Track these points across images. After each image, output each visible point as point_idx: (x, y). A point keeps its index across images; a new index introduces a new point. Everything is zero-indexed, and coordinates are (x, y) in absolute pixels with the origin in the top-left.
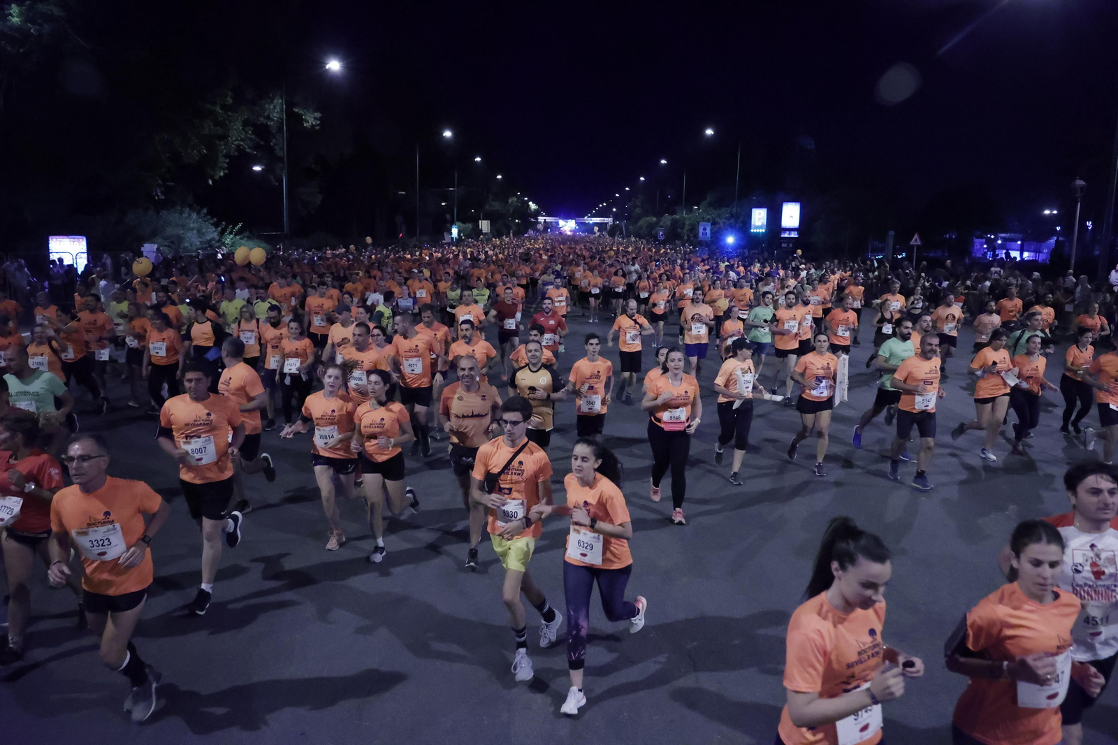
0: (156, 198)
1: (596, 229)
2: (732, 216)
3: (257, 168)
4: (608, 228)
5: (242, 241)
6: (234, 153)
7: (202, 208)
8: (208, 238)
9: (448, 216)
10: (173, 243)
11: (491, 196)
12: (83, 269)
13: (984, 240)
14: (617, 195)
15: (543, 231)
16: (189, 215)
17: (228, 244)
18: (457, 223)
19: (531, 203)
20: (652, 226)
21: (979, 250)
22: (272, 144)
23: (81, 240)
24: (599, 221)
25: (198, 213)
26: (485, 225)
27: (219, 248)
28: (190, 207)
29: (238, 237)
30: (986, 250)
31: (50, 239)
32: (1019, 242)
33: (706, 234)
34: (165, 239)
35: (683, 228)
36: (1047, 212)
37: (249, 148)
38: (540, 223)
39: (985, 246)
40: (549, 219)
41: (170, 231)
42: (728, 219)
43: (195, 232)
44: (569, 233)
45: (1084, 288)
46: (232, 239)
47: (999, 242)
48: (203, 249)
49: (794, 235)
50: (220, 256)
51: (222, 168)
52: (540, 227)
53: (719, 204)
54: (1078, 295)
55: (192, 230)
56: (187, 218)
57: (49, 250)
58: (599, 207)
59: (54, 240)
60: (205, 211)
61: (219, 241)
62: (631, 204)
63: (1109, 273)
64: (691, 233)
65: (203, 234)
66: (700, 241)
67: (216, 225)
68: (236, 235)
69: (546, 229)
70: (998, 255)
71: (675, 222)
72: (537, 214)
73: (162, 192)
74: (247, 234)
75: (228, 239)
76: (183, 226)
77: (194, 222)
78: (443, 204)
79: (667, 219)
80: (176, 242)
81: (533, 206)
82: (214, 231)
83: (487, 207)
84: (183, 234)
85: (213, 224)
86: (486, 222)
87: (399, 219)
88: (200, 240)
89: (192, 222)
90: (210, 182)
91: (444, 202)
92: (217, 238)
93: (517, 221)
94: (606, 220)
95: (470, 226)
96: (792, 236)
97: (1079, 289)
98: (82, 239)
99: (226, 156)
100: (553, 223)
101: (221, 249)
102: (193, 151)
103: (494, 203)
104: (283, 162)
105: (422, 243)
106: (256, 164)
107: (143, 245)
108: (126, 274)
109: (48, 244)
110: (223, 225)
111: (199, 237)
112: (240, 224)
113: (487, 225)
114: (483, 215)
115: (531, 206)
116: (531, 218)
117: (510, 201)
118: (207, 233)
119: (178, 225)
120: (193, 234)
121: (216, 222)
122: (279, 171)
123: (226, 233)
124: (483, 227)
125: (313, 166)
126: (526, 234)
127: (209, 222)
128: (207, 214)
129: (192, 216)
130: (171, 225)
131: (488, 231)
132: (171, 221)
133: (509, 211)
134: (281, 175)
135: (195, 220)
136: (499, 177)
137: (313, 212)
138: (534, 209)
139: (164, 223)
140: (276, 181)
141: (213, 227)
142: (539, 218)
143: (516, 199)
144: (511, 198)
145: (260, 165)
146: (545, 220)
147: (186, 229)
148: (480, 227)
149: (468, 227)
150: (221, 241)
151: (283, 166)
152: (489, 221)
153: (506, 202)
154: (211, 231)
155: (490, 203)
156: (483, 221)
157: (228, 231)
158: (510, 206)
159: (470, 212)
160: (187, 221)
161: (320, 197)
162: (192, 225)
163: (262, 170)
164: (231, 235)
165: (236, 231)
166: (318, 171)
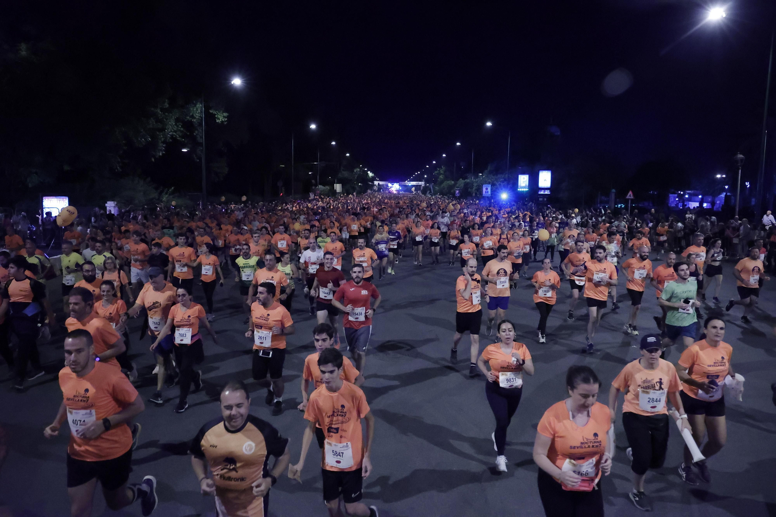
0: (116, 171)
1: (413, 189)
2: (505, 180)
3: (184, 150)
4: (422, 188)
5: (173, 199)
6: (169, 140)
7: (147, 177)
8: (151, 197)
9: (313, 181)
10: (127, 200)
11: (342, 168)
13: (676, 195)
14: (427, 166)
15: (377, 191)
16: (138, 181)
17: (164, 201)
18: (320, 186)
19: (369, 172)
20: (451, 187)
21: (673, 202)
22: (195, 134)
23: (64, 199)
24: (415, 184)
25: (145, 181)
26: (338, 187)
27: (158, 203)
28: (139, 176)
29: (171, 197)
30: (678, 202)
31: (44, 199)
32: (700, 197)
33: (488, 192)
34: (122, 198)
35: (472, 189)
36: (719, 176)
37: (180, 137)
38: (375, 185)
39: (677, 199)
40: (381, 183)
41: (125, 193)
42: (503, 182)
43: (142, 193)
44: (395, 192)
45: (745, 227)
46: (167, 197)
47: (687, 196)
49: (547, 192)
50: (159, 210)
51: (161, 150)
53: (497, 171)
54: (741, 232)
55: (140, 192)
56: (137, 184)
57: (42, 206)
58: (415, 174)
59: (47, 199)
60: (149, 179)
62: (436, 172)
63: (762, 217)
64: (478, 191)
65: (148, 194)
66: (484, 197)
67: (156, 189)
68: (169, 195)
69: (379, 189)
70: (686, 205)
71: (466, 184)
72: (373, 179)
73: (120, 167)
75: (165, 198)
76: (134, 189)
78: (310, 173)
79: (461, 182)
80: (129, 200)
82: (155, 193)
83: (340, 175)
84: (134, 195)
85: (154, 188)
86: (339, 185)
87: (280, 184)
89: (140, 186)
92: (157, 197)
93: (360, 184)
94: (420, 183)
95: (328, 187)
96: (546, 193)
97: (742, 228)
98: (66, 198)
99: (164, 142)
100: (384, 186)
101: (160, 204)
102: (141, 139)
103: (344, 172)
104: (202, 146)
105: (296, 199)
106: (184, 148)
107: (108, 202)
108: (95, 222)
109: (42, 202)
110: (161, 188)
111: (145, 197)
112: (173, 188)
113: (340, 187)
114: (337, 180)
115: (369, 174)
116: (369, 182)
117: (355, 171)
118: (150, 194)
119: (131, 189)
120: (141, 195)
121: (156, 186)
122: (199, 152)
123: (163, 194)
124: (337, 189)
125: (222, 149)
126: (366, 192)
127: (152, 186)
128: (150, 181)
129: (140, 183)
130: (126, 189)
131: (340, 191)
132: (126, 186)
133: (354, 177)
134: (201, 155)
135: (142, 185)
136: (348, 155)
137: (222, 179)
138: (371, 176)
139: (122, 187)
140: (197, 159)
141: (154, 190)
142: (374, 182)
143: (359, 169)
144: (355, 169)
145: (187, 148)
146: (379, 183)
147: (136, 191)
148: (335, 189)
149: (327, 189)
150: (159, 199)
151: (202, 148)
152: (341, 184)
153: (353, 171)
154: (153, 192)
155: (341, 172)
156: (337, 185)
157: (165, 192)
158: (356, 174)
159: (328, 178)
160: (137, 186)
161: (227, 169)
162: (140, 188)
163: (188, 151)
164: (167, 195)
165: (170, 192)
166: (225, 152)
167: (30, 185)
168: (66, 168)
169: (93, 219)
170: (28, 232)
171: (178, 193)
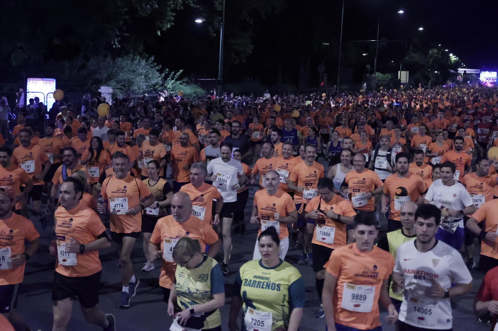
0: (114, 46)
3: (199, 21)
5: (181, 86)
6: (180, 8)
7: (150, 56)
8: (154, 82)
9: (368, 66)
10: (124, 86)
11: (411, 48)
12: (51, 107)
15: (462, 82)
16: (139, 62)
17: (169, 88)
18: (377, 74)
19: (451, 55)
23: (51, 82)
25: (147, 61)
26: (403, 76)
27: (162, 91)
28: (140, 54)
29: (178, 82)
31: (28, 81)
34: (118, 82)
37: (194, 3)
38: (460, 74)
40: (469, 71)
41: (122, 76)
43: (143, 77)
44: (489, 85)
46: (173, 84)
48: (149, 92)
50: (162, 99)
51: (169, 21)
52: (460, 78)
55: (141, 75)
56: (138, 64)
57: (26, 90)
59: (31, 81)
60: (153, 58)
61: (162, 85)
65: (149, 79)
67: (161, 71)
68: (176, 80)
72: (457, 65)
73: (119, 42)
74: (185, 80)
75: (170, 84)
76: (134, 71)
77: (142, 68)
78: (364, 55)
80: (126, 86)
81: (453, 58)
83: (407, 58)
84: (133, 78)
85: (158, 71)
86: (405, 72)
87: (321, 69)
89: (141, 68)
90: (159, 33)
91: (365, 53)
92: (161, 83)
93: (436, 72)
95: (388, 76)
98: (53, 81)
99: (173, 11)
100: (474, 75)
101: (163, 92)
102: (146, 6)
103: (414, 55)
104: (221, 16)
105: (342, 91)
106: (198, 17)
107: (101, 87)
108: (85, 112)
109: (26, 84)
110: (167, 71)
111: (146, 82)
112: (181, 71)
113: (406, 76)
114: (402, 66)
115: (451, 58)
116: (451, 69)
117: (430, 53)
118: (152, 78)
119: (129, 71)
120: (141, 79)
121: (161, 68)
122: (217, 24)
123: (169, 79)
124: (401, 78)
125: (247, 19)
126: (445, 85)
127: (155, 68)
128: (154, 61)
129: (142, 63)
130: (124, 70)
131: (406, 81)
132: (124, 67)
133: (428, 62)
134: (219, 28)
135: (144, 66)
136: (421, 29)
137: (245, 61)
138: (454, 61)
139: (119, 68)
140: (214, 33)
141: (158, 73)
142: (459, 69)
143: (436, 51)
144: (431, 50)
145: (202, 17)
146: (465, 71)
147: (136, 74)
148: (399, 78)
149: (387, 77)
150: (164, 85)
151: (221, 19)
152: (408, 72)
153: (426, 53)
154: (157, 76)
155: (410, 54)
156: (402, 72)
157: (171, 77)
158: (431, 56)
159: (390, 63)
160: (137, 68)
161: (252, 47)
162: (140, 71)
163: (203, 22)
164: (173, 81)
165: (177, 77)
166: (251, 23)
167: (14, 64)
168: (57, 42)
169: (83, 109)
170: (9, 121)
171: (187, 78)
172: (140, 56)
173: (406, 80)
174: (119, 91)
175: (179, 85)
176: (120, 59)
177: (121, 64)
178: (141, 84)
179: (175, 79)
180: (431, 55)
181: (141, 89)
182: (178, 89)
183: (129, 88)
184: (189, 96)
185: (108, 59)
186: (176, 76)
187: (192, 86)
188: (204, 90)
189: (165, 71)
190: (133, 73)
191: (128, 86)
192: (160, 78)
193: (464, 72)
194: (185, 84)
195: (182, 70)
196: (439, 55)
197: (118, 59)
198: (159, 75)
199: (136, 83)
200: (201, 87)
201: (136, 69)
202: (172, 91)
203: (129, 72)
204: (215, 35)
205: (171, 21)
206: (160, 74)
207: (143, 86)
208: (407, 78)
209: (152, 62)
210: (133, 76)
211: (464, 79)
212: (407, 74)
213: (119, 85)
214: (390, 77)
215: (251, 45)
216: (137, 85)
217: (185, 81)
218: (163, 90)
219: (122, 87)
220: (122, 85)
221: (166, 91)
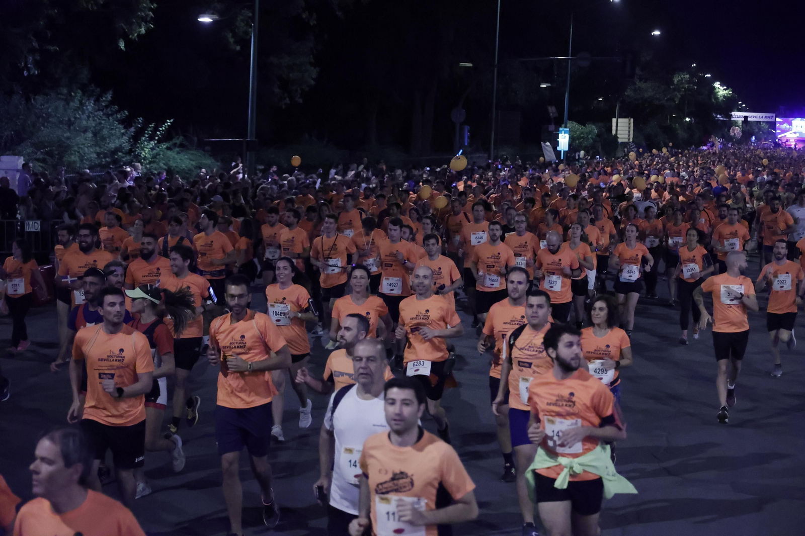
0: (25, 73)
3: (206, 19)
5: (169, 153)
7: (104, 92)
8: (112, 146)
9: (552, 110)
10: (50, 154)
11: (638, 71)
15: (741, 140)
17: (145, 158)
18: (570, 124)
19: (717, 85)
25: (97, 101)
26: (623, 128)
27: (130, 164)
28: (84, 88)
29: (164, 146)
34: (38, 146)
38: (736, 122)
40: (753, 117)
41: (46, 133)
43: (90, 135)
46: (152, 149)
51: (144, 20)
52: (737, 131)
55: (85, 131)
56: (77, 109)
60: (109, 96)
61: (130, 152)
65: (103, 139)
67: (127, 123)
68: (160, 141)
72: (729, 105)
73: (37, 64)
74: (178, 140)
75: (147, 149)
76: (70, 124)
77: (89, 117)
78: (544, 86)
80: (55, 153)
81: (721, 90)
82: (123, 134)
83: (629, 92)
84: (68, 138)
85: (121, 122)
86: (626, 120)
87: (458, 115)
88: (98, 149)
89: (85, 116)
90: (122, 45)
91: (545, 82)
92: (127, 147)
93: (688, 119)
95: (593, 129)
100: (763, 125)
101: (133, 166)
104: (252, 8)
106: (203, 13)
110: (139, 123)
111: (97, 145)
112: (169, 122)
113: (627, 128)
114: (620, 108)
115: (717, 90)
116: (717, 114)
117: (676, 80)
118: (109, 137)
119: (61, 122)
120: (86, 139)
121: (127, 116)
122: (242, 24)
123: (144, 138)
124: (618, 132)
125: (304, 16)
126: (705, 145)
127: (115, 116)
128: (112, 103)
129: (87, 106)
130: (49, 122)
131: (629, 139)
132: (49, 115)
133: (672, 100)
134: (247, 33)
135: (91, 113)
136: (657, 33)
137: (301, 101)
138: (724, 97)
139: (38, 118)
140: (237, 43)
141: (120, 126)
142: (733, 113)
143: (688, 76)
144: (677, 75)
145: (212, 11)
146: (746, 117)
147: (75, 129)
148: (614, 132)
149: (590, 132)
150: (133, 152)
151: (250, 14)
152: (632, 120)
153: (669, 82)
154: (118, 134)
155: (634, 84)
156: (620, 120)
157: (147, 134)
158: (677, 89)
159: (595, 102)
160: (78, 116)
161: (314, 72)
162: (84, 122)
163: (215, 22)
164: (152, 142)
165: (161, 134)
166: (312, 24)
171: (181, 138)
172: (82, 91)
173: (629, 136)
174: (40, 166)
175: (165, 150)
176: (40, 98)
177: (42, 109)
178: (86, 149)
179: (157, 138)
180: (677, 84)
181: (87, 160)
182: (163, 159)
183: (61, 158)
184: (187, 173)
185: (16, 99)
186: (158, 133)
187: (192, 154)
188: (217, 161)
189: (135, 123)
190: (69, 127)
191: (58, 154)
192: (126, 138)
193: (743, 119)
194: (177, 149)
195: (172, 120)
196: (694, 85)
197: (37, 97)
198: (123, 131)
199: (76, 148)
200: (211, 156)
201: (76, 118)
202: (150, 163)
203: (61, 126)
204: (238, 48)
205: (148, 19)
206: (125, 128)
207: (91, 153)
208: (629, 132)
209: (107, 103)
210: (68, 134)
211: (743, 132)
212: (630, 124)
213: (39, 153)
214: (596, 131)
215: (312, 68)
216: (79, 152)
217: (178, 142)
218: (132, 161)
219: (46, 157)
220: (47, 153)
221: (139, 164)
